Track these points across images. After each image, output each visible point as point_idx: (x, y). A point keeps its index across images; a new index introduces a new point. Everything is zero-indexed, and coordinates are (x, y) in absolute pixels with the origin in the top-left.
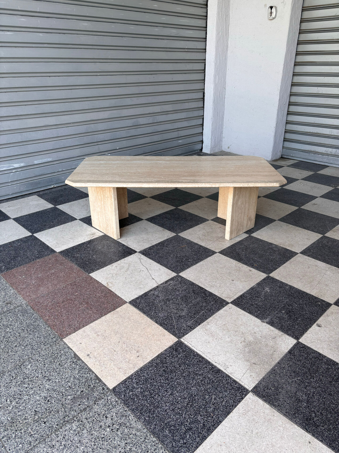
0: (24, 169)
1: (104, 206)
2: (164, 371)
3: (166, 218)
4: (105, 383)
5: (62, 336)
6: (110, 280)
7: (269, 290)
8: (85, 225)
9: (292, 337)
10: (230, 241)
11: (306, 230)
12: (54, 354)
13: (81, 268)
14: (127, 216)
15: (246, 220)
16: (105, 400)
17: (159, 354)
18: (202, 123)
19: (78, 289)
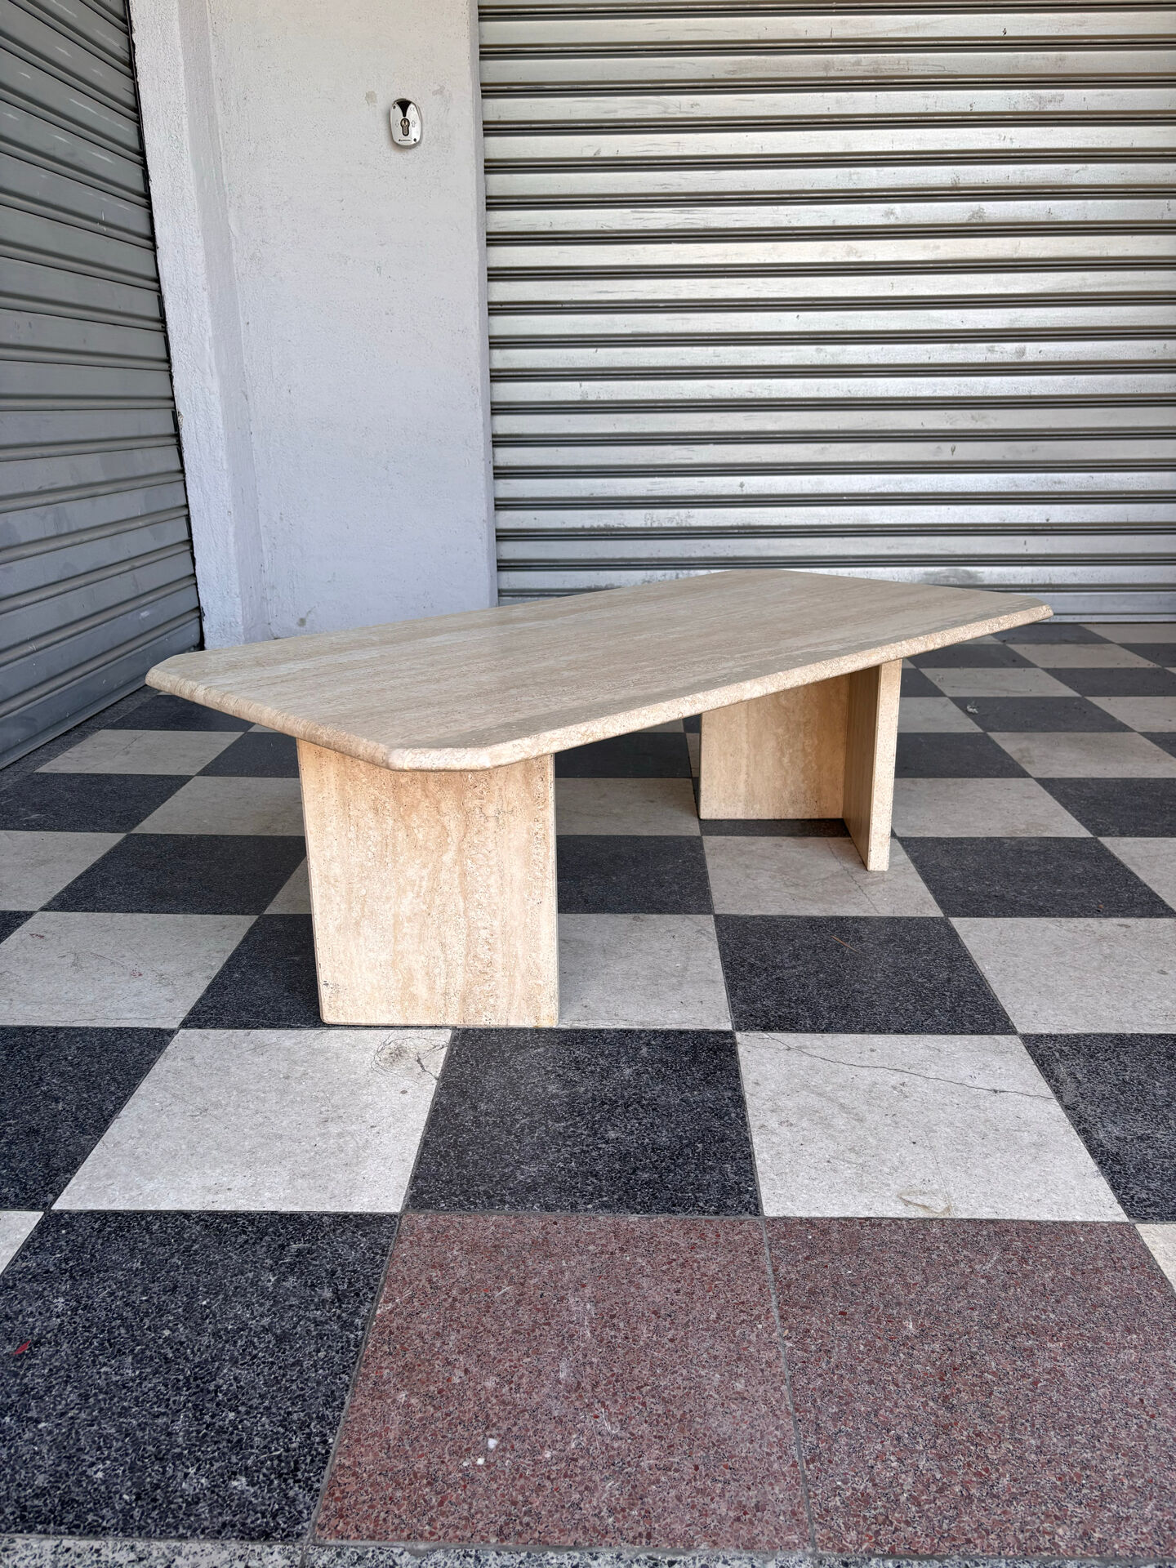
1: (463, 873)
6: (886, 1184)
8: (273, 1036)
13: (671, 1211)
18: (188, 537)
19: (871, 1306)
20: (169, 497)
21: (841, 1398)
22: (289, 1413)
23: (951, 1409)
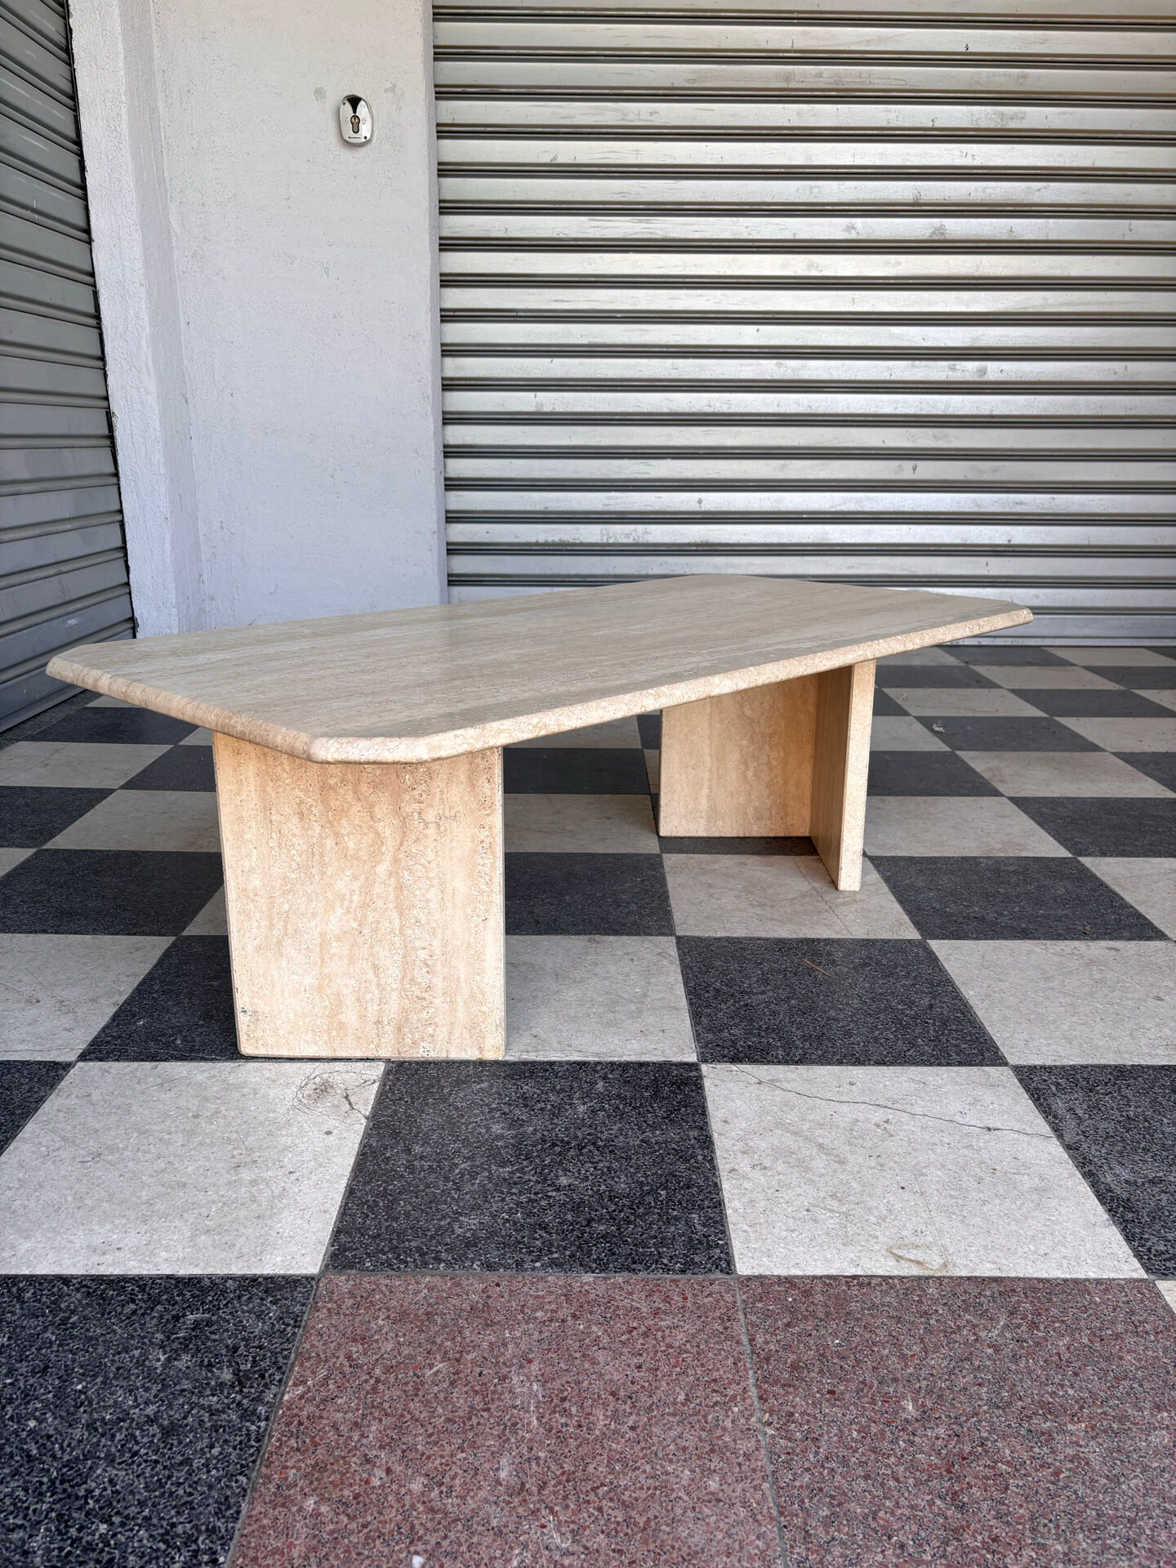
1: (399, 887)
6: (874, 1237)
8: (184, 1070)
13: (632, 1270)
18: (120, 544)
19: (863, 1382)
20: (102, 500)
21: (832, 1497)
22: (173, 1525)
23: (962, 1507)
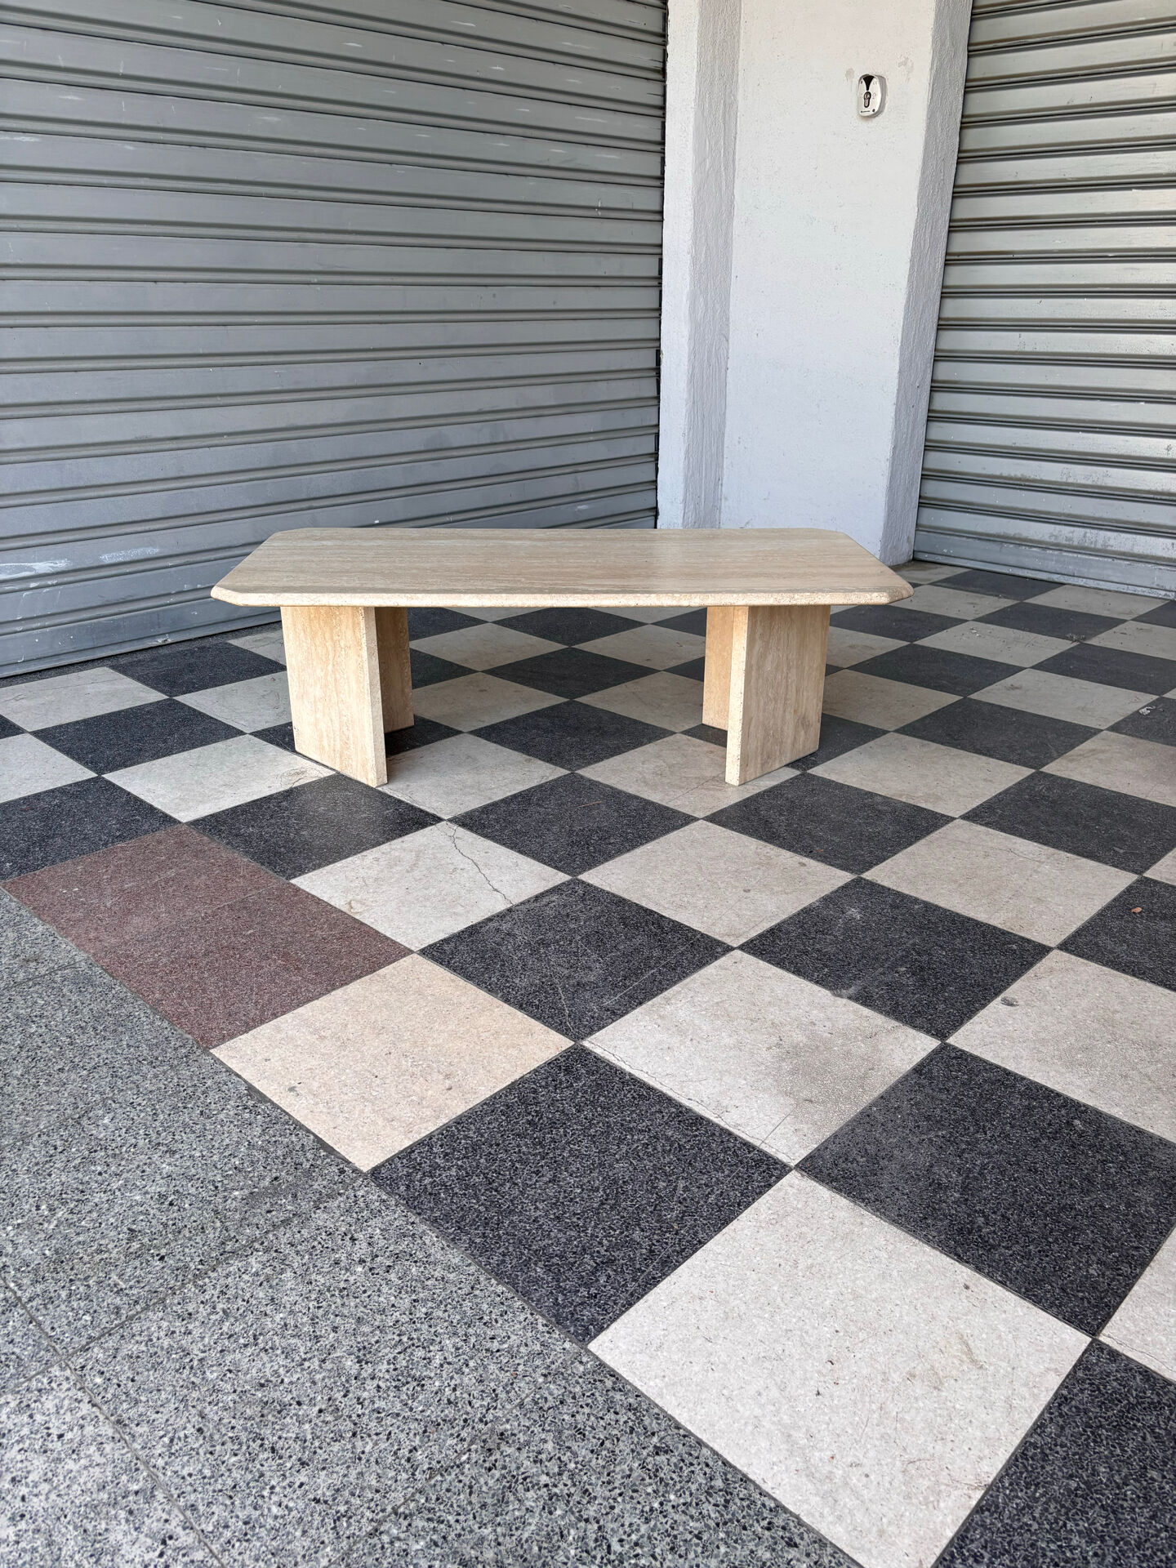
0: (66, 579)
1: (336, 680)
2: (529, 1122)
3: (537, 727)
4: (347, 1157)
5: (206, 1043)
6: (358, 895)
7: (860, 913)
8: (272, 749)
9: (928, 1032)
10: (741, 788)
11: (984, 758)
12: (182, 1089)
13: (263, 864)
14: (411, 723)
15: (791, 726)
16: (348, 1198)
17: (516, 1081)
18: (653, 451)
20: (635, 418)
22: (50, 856)
